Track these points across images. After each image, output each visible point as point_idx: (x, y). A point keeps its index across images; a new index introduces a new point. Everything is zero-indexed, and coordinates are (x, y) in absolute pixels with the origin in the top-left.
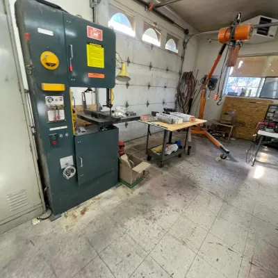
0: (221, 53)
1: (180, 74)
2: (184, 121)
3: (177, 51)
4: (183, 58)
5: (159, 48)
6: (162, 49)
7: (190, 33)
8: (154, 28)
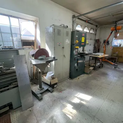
0: (111, 33)
1: (95, 40)
2: (102, 55)
3: (94, 33)
4: (96, 35)
5: (88, 33)
6: (89, 33)
7: (98, 26)
8: (87, 27)
